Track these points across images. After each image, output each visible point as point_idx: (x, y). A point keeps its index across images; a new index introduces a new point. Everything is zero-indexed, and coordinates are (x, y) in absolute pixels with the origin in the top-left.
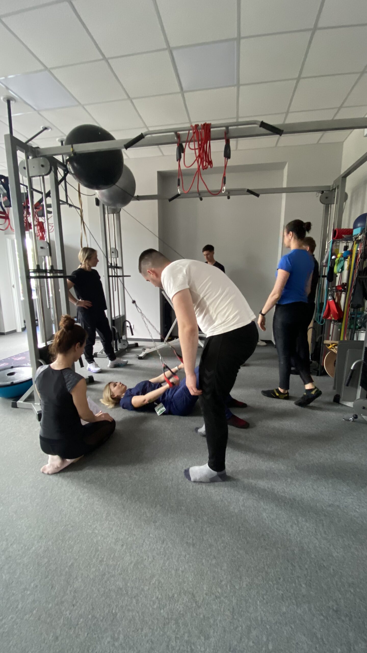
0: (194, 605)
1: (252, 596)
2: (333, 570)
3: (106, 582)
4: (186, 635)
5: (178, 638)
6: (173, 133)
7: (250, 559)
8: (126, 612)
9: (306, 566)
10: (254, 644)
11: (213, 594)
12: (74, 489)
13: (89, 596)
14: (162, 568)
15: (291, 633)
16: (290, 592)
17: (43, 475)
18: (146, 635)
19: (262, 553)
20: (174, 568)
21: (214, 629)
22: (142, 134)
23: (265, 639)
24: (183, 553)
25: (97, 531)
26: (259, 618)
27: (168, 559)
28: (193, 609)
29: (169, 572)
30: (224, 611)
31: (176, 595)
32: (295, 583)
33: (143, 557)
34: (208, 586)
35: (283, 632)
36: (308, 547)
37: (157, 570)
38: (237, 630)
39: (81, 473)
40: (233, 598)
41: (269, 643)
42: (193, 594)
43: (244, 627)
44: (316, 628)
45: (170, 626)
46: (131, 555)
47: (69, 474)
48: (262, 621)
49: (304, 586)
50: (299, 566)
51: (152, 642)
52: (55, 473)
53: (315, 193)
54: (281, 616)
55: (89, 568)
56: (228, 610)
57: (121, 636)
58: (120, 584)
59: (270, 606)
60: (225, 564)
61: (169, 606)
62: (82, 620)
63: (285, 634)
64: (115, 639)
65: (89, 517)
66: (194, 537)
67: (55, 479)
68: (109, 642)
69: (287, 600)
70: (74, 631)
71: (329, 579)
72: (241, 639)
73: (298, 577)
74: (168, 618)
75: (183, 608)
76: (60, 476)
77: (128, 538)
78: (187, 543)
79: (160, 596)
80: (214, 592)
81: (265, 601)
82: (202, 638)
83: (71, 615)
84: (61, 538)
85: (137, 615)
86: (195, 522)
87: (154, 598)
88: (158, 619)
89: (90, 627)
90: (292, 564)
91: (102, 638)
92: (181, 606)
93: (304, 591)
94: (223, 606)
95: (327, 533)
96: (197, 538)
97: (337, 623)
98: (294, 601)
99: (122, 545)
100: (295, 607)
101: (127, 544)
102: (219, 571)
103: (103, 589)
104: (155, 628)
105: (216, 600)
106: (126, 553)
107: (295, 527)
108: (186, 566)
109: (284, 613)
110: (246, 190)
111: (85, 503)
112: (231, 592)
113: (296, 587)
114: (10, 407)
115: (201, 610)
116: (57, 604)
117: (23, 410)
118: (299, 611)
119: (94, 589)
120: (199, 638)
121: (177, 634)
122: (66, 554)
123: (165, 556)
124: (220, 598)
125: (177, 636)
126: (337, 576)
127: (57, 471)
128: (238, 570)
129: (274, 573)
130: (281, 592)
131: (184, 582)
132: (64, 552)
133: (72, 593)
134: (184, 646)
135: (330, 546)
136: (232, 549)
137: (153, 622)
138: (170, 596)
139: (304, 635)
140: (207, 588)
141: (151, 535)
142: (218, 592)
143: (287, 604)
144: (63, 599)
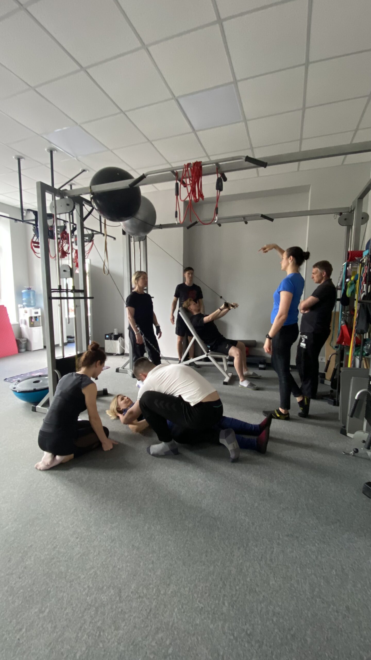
0: (118, 599)
1: (172, 603)
2: (264, 596)
3: (52, 565)
4: (100, 622)
5: (93, 623)
6: (170, 172)
7: (186, 570)
8: (58, 592)
9: (237, 588)
10: (156, 645)
11: (138, 593)
12: (56, 485)
13: (34, 573)
14: (102, 563)
15: (196, 644)
16: (211, 608)
17: (36, 470)
18: (67, 614)
19: (199, 568)
20: (113, 565)
21: (126, 623)
22: (143, 174)
23: (168, 642)
24: (126, 554)
25: (60, 523)
26: (171, 624)
27: (111, 556)
28: (115, 602)
29: (108, 567)
30: (141, 610)
31: (105, 588)
32: (219, 601)
33: (90, 551)
34: (136, 587)
35: (188, 641)
36: (247, 570)
37: (98, 564)
38: (146, 629)
39: (66, 473)
40: (155, 601)
41: (170, 647)
42: (120, 590)
43: (153, 628)
44: (222, 645)
45: (89, 611)
46: (81, 547)
47: (56, 472)
48: (172, 626)
49: (226, 604)
50: (230, 586)
51: (70, 621)
52: (45, 470)
53: (333, 215)
54: (192, 626)
55: (43, 551)
56: (146, 610)
57: (47, 610)
58: (63, 569)
59: (186, 615)
60: (160, 571)
61: (96, 595)
62: (21, 591)
63: (189, 643)
64: (41, 612)
65: (59, 510)
66: (141, 542)
67: (44, 474)
68: (35, 613)
69: (204, 613)
70: (13, 598)
71: (255, 604)
72: (146, 637)
73: (224, 595)
74: (90, 605)
75: (107, 599)
76: (49, 473)
77: (84, 533)
78: (133, 546)
79: (91, 585)
80: (139, 592)
81: (182, 611)
82: (113, 628)
83: (15, 585)
84: (30, 523)
85: (67, 596)
86: (148, 528)
87: (86, 586)
88: (82, 604)
89: (26, 597)
90: (224, 583)
91: (32, 608)
92: (106, 598)
93: (225, 609)
94: (142, 606)
95: (273, 561)
96: (143, 543)
97: (245, 646)
98: (211, 616)
99: (77, 538)
100: (209, 621)
101: (81, 537)
102: (152, 575)
103: (47, 570)
104: (77, 610)
105: (138, 599)
106: (78, 545)
107: (242, 549)
108: (124, 565)
109: (197, 625)
110: (260, 215)
111: (61, 498)
112: (155, 595)
113: (219, 604)
114: (31, 411)
115: (121, 604)
116: (8, 575)
117: (41, 414)
118: (211, 626)
119: (41, 569)
120: (110, 627)
121: (93, 619)
122: (29, 536)
123: (109, 553)
124: (143, 598)
125: (92, 621)
126: (265, 603)
127: (48, 468)
128: (169, 578)
129: (203, 587)
130: (201, 605)
131: (117, 578)
132: (29, 535)
133: (23, 568)
134: (94, 630)
135: (271, 573)
136: (172, 558)
137: (77, 605)
138: (100, 588)
139: (207, 649)
140: (134, 587)
141: (104, 534)
142: (143, 593)
143: (203, 617)
144: (14, 572)
